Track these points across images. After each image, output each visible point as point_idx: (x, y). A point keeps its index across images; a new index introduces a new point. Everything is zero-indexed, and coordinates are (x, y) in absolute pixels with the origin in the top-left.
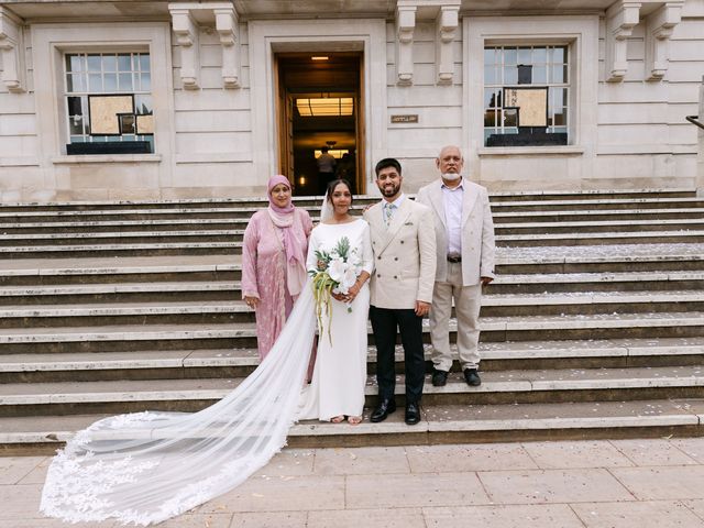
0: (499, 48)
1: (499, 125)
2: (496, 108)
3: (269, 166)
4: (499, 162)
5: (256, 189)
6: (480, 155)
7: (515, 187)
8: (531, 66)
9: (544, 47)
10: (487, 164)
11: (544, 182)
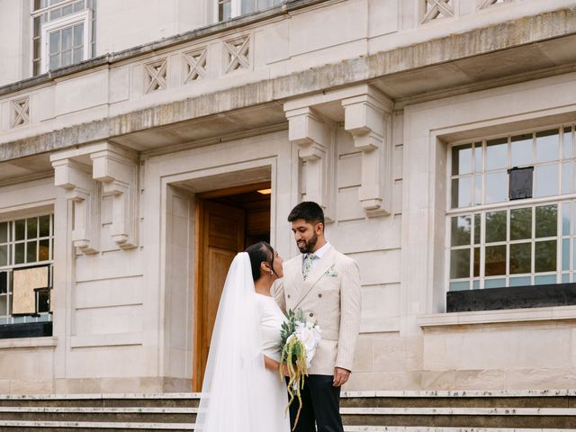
0: (478, 145)
1: (477, 273)
2: (472, 246)
3: (159, 350)
4: (453, 338)
5: (145, 382)
6: (423, 328)
7: (477, 382)
8: (532, 168)
9: (555, 132)
10: (435, 341)
11: (527, 372)
